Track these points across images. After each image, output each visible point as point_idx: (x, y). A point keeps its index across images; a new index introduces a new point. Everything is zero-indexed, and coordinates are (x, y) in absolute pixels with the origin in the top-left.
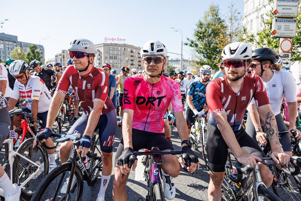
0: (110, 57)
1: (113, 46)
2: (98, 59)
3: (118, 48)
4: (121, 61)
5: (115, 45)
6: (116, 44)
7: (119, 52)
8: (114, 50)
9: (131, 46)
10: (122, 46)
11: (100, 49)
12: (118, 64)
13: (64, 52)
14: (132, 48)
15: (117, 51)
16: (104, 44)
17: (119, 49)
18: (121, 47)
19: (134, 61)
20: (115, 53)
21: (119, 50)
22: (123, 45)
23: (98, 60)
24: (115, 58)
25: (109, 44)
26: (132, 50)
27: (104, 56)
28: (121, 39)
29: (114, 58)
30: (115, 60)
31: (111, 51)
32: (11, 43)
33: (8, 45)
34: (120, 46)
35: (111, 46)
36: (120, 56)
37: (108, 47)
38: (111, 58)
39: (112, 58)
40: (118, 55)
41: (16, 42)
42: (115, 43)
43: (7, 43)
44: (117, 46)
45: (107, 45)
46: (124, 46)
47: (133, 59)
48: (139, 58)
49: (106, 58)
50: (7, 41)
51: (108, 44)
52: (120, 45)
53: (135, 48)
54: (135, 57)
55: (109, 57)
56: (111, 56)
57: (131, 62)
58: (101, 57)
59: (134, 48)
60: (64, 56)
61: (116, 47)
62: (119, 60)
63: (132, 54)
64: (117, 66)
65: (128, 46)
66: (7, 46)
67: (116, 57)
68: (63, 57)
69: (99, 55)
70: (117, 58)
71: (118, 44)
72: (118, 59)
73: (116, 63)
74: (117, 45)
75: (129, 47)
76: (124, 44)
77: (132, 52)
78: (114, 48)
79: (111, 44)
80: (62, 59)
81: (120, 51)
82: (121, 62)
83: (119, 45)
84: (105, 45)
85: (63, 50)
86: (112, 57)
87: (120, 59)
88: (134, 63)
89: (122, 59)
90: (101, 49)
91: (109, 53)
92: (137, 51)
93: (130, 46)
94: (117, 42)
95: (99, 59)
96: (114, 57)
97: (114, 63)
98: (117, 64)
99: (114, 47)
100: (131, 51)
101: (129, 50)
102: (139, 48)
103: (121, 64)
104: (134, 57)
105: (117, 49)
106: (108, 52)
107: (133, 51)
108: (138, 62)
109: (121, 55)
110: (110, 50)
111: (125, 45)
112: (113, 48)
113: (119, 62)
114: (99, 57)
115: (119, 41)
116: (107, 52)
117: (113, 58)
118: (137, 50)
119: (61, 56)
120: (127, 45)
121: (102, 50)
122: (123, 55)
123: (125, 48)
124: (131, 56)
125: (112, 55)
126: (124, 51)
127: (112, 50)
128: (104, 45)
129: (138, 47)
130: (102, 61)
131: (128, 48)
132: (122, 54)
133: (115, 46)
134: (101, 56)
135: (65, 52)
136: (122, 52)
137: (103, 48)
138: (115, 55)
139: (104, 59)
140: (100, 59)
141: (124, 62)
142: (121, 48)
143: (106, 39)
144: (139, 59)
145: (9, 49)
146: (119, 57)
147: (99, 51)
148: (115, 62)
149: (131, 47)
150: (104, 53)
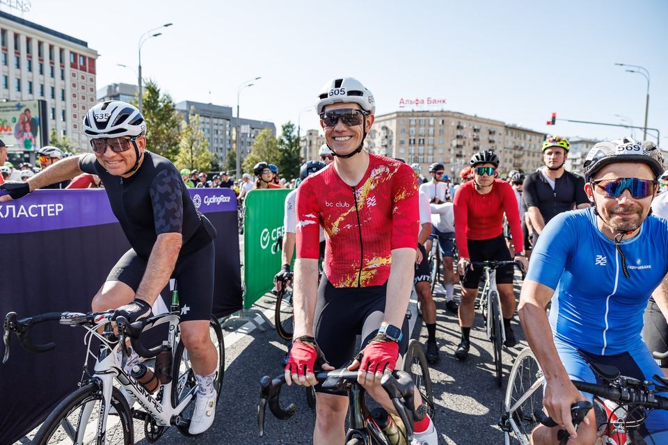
0: (410, 140)
1: (418, 116)
2: (382, 146)
3: (429, 120)
4: (434, 148)
5: (421, 114)
6: (424, 111)
7: (431, 130)
8: (418, 125)
9: (458, 115)
10: (437, 116)
11: (388, 124)
12: (428, 155)
13: (311, 134)
14: (460, 118)
15: (427, 126)
16: (397, 112)
17: (432, 123)
18: (435, 118)
19: (464, 147)
20: (422, 130)
21: (430, 126)
22: (440, 114)
23: (384, 149)
24: (422, 142)
25: (409, 112)
26: (459, 123)
27: (397, 139)
28: (437, 99)
29: (420, 144)
30: (421, 148)
31: (413, 129)
32: (221, 121)
33: (217, 124)
34: (432, 116)
35: (413, 116)
36: (432, 138)
37: (406, 119)
38: (412, 142)
39: (414, 143)
40: (429, 136)
41: (230, 118)
42: (421, 110)
43: (215, 121)
44: (428, 116)
45: (403, 116)
46: (442, 116)
47: (462, 144)
48: (475, 140)
49: (402, 142)
50: (216, 118)
51: (406, 112)
52: (433, 114)
53: (468, 118)
54: (465, 138)
55: (407, 141)
56: (413, 138)
57: (457, 152)
58: (391, 142)
59: (465, 119)
60: (311, 142)
61: (424, 118)
62: (431, 147)
63: (459, 133)
64: (425, 160)
65: (450, 114)
66: (215, 127)
67: (423, 140)
68: (308, 144)
69: (386, 137)
70: (426, 142)
71: (427, 111)
72: (428, 145)
73: (424, 154)
74: (427, 114)
75: (453, 117)
76: (440, 110)
77: (459, 127)
78: (420, 120)
79: (413, 111)
80: (308, 147)
81: (434, 126)
82: (435, 150)
83: (430, 114)
84: (400, 115)
85: (309, 131)
86: (414, 140)
87: (433, 145)
88: (464, 153)
89: (436, 144)
90: (391, 125)
91: (409, 133)
92: (470, 125)
93: (455, 115)
94: (425, 107)
95: (386, 146)
96: (420, 140)
97: (419, 154)
98: (426, 156)
99: (420, 118)
100: (457, 124)
101: (454, 123)
102: (475, 119)
103: (433, 155)
104: (464, 140)
105: (427, 121)
106: (406, 131)
107: (461, 125)
108: (472, 149)
109: (434, 136)
110: (410, 126)
111: (443, 114)
112: (418, 121)
113: (430, 152)
114: (386, 142)
115: (432, 104)
116: (404, 130)
117: (417, 142)
118: (471, 122)
119: (305, 143)
120: (449, 112)
121: (392, 126)
122: (440, 135)
123: (444, 118)
124: (458, 137)
125: (415, 136)
126: (442, 127)
127: (415, 126)
128: (398, 116)
129: (473, 115)
130: (392, 150)
131: (450, 119)
132: (437, 133)
133: (423, 116)
134: (389, 139)
135: (313, 133)
136: (438, 128)
137: (394, 121)
138: (422, 136)
139: (396, 144)
140: (389, 145)
141: (440, 151)
142: (434, 120)
143: (402, 101)
144: (476, 144)
145: (217, 133)
146: (430, 140)
147: (387, 128)
148: (421, 152)
149: (457, 118)
150: (397, 134)
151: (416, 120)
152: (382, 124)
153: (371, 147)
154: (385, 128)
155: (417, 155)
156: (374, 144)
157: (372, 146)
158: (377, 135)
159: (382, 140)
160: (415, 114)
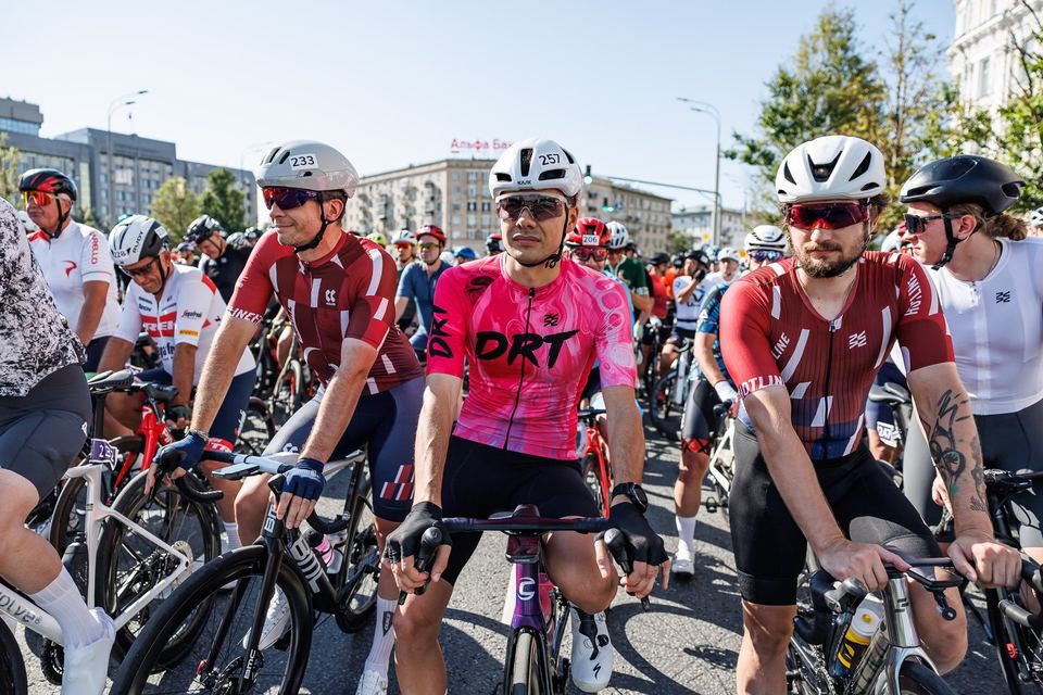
0: (469, 204)
1: (480, 167)
2: (427, 213)
5: (484, 164)
6: (488, 161)
8: (481, 180)
11: (434, 178)
16: (448, 161)
23: (430, 217)
24: (486, 207)
25: (467, 161)
27: (448, 203)
29: (483, 209)
30: (486, 217)
31: (472, 186)
32: (155, 166)
33: (148, 171)
35: (471, 167)
37: (461, 171)
38: (472, 207)
39: (475, 209)
41: (173, 161)
42: (486, 158)
43: (145, 164)
45: (457, 166)
49: (457, 208)
50: (145, 159)
51: (462, 161)
55: (464, 206)
56: (472, 201)
58: (439, 206)
66: (145, 175)
67: (489, 204)
69: (433, 199)
73: (489, 227)
78: (483, 174)
79: (474, 160)
84: (452, 165)
86: (475, 204)
90: (439, 180)
91: (466, 193)
94: (491, 154)
95: (432, 213)
96: (483, 204)
97: (483, 227)
99: (482, 170)
106: (463, 189)
110: (468, 182)
112: (480, 176)
114: (432, 207)
116: (458, 190)
117: (479, 207)
121: (441, 181)
125: (476, 197)
127: (476, 182)
128: (449, 167)
130: (440, 218)
134: (437, 202)
137: (444, 174)
138: (486, 198)
139: (447, 210)
140: (436, 212)
145: (149, 186)
147: (433, 185)
148: (486, 223)
150: (449, 193)
151: (477, 174)
152: (426, 178)
153: (411, 215)
154: (430, 185)
155: (479, 227)
156: (415, 210)
157: (412, 211)
158: (418, 194)
159: (427, 203)
160: (475, 164)
